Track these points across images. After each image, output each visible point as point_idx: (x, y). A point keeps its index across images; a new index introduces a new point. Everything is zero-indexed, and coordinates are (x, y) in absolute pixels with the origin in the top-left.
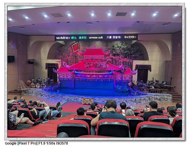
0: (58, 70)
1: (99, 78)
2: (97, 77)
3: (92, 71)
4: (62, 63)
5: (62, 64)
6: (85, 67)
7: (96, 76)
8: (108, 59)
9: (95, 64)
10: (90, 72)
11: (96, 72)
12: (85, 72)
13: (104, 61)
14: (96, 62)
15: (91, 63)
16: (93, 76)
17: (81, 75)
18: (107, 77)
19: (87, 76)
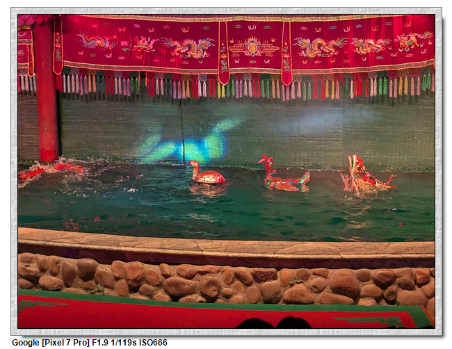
1: (297, 61)
2: (276, 62)
7: (270, 49)
16: (237, 49)
17: (122, 37)
18: (377, 54)
19: (179, 48)
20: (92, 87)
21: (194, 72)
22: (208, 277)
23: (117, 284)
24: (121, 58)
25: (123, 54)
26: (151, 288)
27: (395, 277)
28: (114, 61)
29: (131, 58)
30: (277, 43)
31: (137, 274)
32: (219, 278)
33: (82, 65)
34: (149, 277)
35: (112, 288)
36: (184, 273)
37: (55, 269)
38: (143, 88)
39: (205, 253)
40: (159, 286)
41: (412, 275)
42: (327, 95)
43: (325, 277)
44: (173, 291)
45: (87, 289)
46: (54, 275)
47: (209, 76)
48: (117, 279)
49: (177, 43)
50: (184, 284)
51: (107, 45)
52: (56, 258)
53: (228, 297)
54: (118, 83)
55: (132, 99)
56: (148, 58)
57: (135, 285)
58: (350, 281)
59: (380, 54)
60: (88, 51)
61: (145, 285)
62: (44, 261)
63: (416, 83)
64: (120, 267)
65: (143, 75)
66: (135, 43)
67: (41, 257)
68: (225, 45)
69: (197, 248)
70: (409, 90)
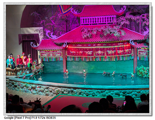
0: (38, 45)
1: (107, 54)
2: (104, 54)
3: (95, 44)
4: (45, 33)
5: (45, 35)
6: (84, 37)
8: (122, 21)
9: (100, 30)
10: (92, 45)
11: (102, 45)
12: (83, 45)
13: (115, 25)
14: (102, 28)
15: (94, 29)
16: (97, 53)
17: (77, 51)
18: (121, 53)
19: (87, 53)
20: (72, 60)
21: (90, 57)
22: (93, 92)
23: (77, 93)
24: (77, 55)
25: (77, 54)
26: (83, 94)
27: (126, 92)
28: (76, 55)
29: (79, 55)
30: (104, 51)
31: (80, 91)
32: (95, 92)
33: (70, 56)
34: (82, 92)
35: (76, 94)
36: (89, 91)
37: (66, 91)
38: (81, 60)
39: (92, 88)
40: (84, 93)
41: (129, 91)
42: (113, 60)
43: (114, 92)
44: (87, 94)
45: (72, 94)
46: (66, 92)
47: (92, 57)
48: (77, 92)
49: (86, 52)
50: (89, 93)
51: (75, 52)
52: (67, 89)
53: (96, 95)
54: (76, 59)
55: (79, 61)
56: (82, 55)
57: (80, 93)
58: (118, 92)
59: (122, 53)
60: (71, 53)
61: (82, 93)
62: (65, 89)
63: (128, 58)
64: (78, 90)
65: (81, 57)
66: (79, 52)
67: (64, 88)
68: (95, 52)
69: (91, 87)
70: (127, 59)
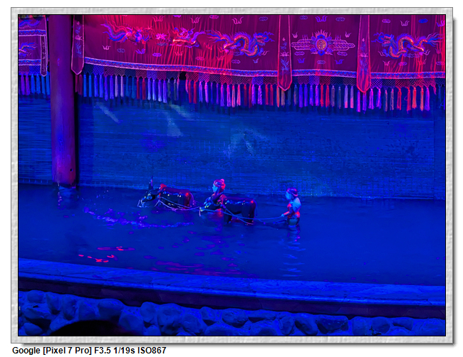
7: (343, 46)
16: (301, 46)
17: (158, 28)
20: (119, 90)
21: (248, 73)
24: (156, 55)
25: (159, 49)
28: (147, 58)
29: (168, 55)
30: (353, 39)
33: (107, 63)
36: (231, 320)
37: (70, 311)
38: (182, 92)
39: (258, 295)
42: (414, 105)
43: (409, 328)
46: (69, 318)
47: (265, 79)
48: (147, 325)
51: (139, 38)
52: (72, 297)
54: (151, 85)
56: (190, 56)
60: (116, 45)
62: (57, 301)
64: (152, 311)
65: (183, 76)
66: (173, 37)
67: (53, 296)
68: (287, 41)
69: (249, 289)
